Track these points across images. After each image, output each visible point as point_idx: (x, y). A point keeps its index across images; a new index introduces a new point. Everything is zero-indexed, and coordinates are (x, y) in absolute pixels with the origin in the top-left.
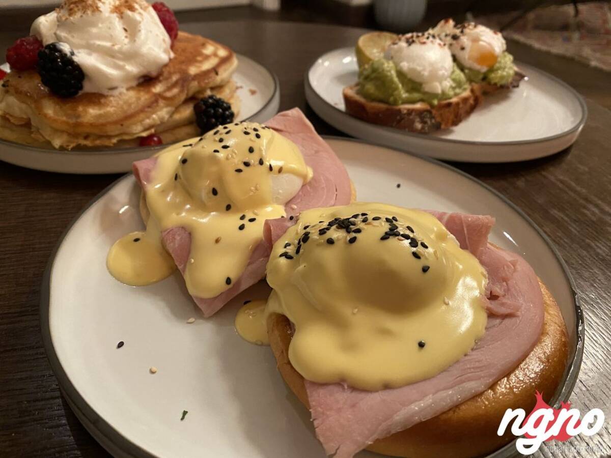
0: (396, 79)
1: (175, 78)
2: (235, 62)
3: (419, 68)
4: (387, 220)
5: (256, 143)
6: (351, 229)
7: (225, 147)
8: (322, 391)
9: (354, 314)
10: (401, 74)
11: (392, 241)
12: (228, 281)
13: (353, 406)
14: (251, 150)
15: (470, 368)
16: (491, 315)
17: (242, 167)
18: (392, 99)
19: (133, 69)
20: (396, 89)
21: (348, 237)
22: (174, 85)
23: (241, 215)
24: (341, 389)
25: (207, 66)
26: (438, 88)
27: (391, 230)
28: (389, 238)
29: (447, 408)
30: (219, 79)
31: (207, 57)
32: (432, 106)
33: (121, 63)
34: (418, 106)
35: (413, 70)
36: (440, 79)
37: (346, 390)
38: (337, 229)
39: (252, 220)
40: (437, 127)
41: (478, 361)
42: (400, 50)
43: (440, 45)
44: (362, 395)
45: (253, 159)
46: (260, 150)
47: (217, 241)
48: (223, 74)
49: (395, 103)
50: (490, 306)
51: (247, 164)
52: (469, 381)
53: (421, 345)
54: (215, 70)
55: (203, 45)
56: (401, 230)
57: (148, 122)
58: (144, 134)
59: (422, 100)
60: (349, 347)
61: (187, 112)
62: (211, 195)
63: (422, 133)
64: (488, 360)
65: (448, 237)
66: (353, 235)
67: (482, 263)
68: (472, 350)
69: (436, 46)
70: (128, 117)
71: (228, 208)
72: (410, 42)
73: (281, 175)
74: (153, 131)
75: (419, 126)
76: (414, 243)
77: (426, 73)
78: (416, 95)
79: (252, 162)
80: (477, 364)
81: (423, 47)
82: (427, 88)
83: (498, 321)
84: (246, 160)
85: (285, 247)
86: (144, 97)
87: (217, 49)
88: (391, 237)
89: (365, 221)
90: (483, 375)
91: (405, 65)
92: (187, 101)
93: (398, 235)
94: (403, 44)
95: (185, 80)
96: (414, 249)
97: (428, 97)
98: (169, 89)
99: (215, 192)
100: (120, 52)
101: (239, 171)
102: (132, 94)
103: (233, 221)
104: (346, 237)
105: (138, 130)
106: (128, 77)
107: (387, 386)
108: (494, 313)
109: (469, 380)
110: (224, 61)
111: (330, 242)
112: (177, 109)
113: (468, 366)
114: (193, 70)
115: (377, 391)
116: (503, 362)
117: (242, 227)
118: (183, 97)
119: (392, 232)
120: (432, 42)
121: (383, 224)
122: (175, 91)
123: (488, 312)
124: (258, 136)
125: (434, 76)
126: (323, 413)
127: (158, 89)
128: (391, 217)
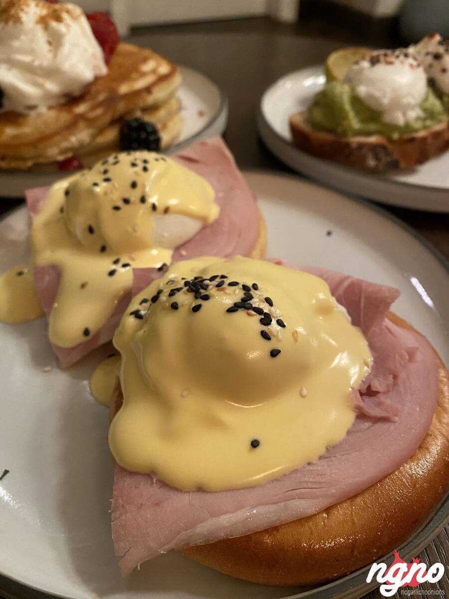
0: (347, 107)
1: (102, 97)
2: (178, 79)
3: (378, 94)
4: (245, 288)
5: (142, 178)
6: (200, 293)
7: (107, 180)
8: (128, 481)
9: (182, 396)
10: (356, 101)
11: (241, 314)
12: (86, 332)
13: (157, 504)
14: (134, 185)
15: (307, 482)
16: (362, 416)
17: (120, 204)
18: (340, 130)
19: (52, 87)
20: (346, 117)
21: (194, 303)
22: (99, 105)
23: (115, 258)
24: (149, 482)
25: (140, 84)
26: (400, 119)
27: (243, 300)
28: (237, 310)
29: (262, 528)
30: (150, 99)
31: (143, 75)
32: (391, 140)
33: (40, 80)
34: (373, 139)
35: (371, 96)
36: (405, 109)
37: (154, 485)
38: (186, 292)
39: (125, 265)
40: (395, 166)
41: (321, 475)
42: (361, 71)
43: (411, 66)
44: (172, 494)
45: (134, 195)
46: (144, 186)
47: (83, 286)
48: (159, 94)
49: (345, 134)
50: (361, 404)
51: (126, 201)
52: (299, 498)
53: (255, 444)
54: (148, 90)
55: (145, 60)
56: (256, 302)
57: (65, 145)
58: (61, 158)
59: (377, 132)
60: (168, 434)
61: (111, 135)
62: (87, 233)
63: (373, 172)
64: (333, 475)
65: (335, 309)
66: (199, 302)
67: (372, 346)
68: (320, 458)
69: (407, 68)
70: (44, 139)
71: (103, 249)
72: (374, 61)
73: (167, 217)
74: (70, 155)
75: (371, 162)
76: (266, 320)
77: (386, 101)
78: (373, 127)
79: (132, 199)
80: (318, 479)
81: (390, 68)
82: (387, 118)
83: (367, 424)
84: (127, 196)
85: (141, 304)
86: (65, 117)
87: (158, 65)
88: (240, 310)
89: (219, 285)
90: (318, 494)
91: (362, 90)
92: (113, 123)
93: (248, 309)
94: (365, 64)
95: (113, 99)
96: (264, 328)
97: (387, 129)
98: (93, 108)
99: (91, 230)
100: (40, 67)
101: (117, 208)
102: (52, 114)
103: (105, 264)
104: (192, 303)
105: (54, 152)
106: (48, 96)
107: (201, 489)
108: (365, 413)
109: (301, 497)
110: (163, 79)
111: (175, 306)
112: (101, 131)
113: (306, 479)
114: (124, 89)
115: (189, 492)
116: (350, 481)
117: (112, 273)
118: (108, 118)
119: (244, 304)
120: (402, 62)
121: (237, 292)
122: (99, 111)
123: (357, 411)
124: (145, 169)
125: (397, 103)
126: (123, 507)
127: (81, 108)
128: (250, 284)
